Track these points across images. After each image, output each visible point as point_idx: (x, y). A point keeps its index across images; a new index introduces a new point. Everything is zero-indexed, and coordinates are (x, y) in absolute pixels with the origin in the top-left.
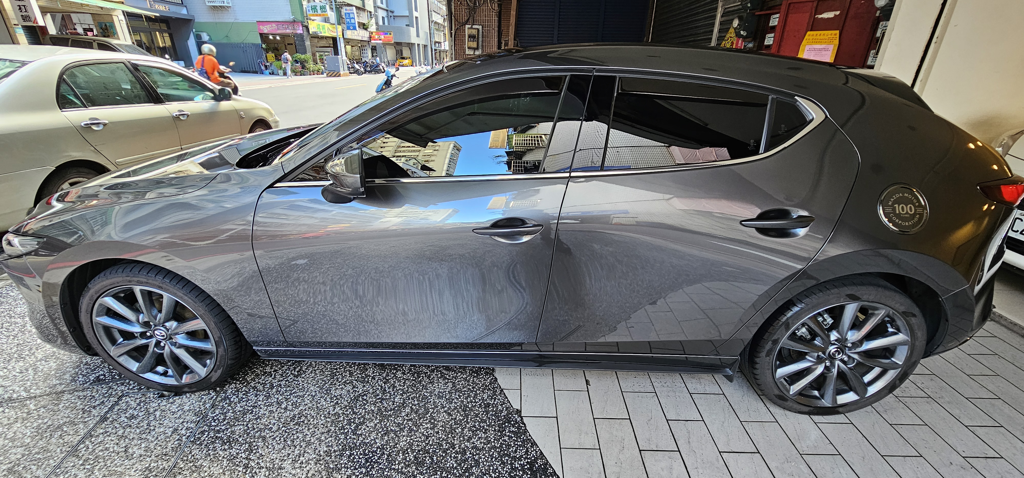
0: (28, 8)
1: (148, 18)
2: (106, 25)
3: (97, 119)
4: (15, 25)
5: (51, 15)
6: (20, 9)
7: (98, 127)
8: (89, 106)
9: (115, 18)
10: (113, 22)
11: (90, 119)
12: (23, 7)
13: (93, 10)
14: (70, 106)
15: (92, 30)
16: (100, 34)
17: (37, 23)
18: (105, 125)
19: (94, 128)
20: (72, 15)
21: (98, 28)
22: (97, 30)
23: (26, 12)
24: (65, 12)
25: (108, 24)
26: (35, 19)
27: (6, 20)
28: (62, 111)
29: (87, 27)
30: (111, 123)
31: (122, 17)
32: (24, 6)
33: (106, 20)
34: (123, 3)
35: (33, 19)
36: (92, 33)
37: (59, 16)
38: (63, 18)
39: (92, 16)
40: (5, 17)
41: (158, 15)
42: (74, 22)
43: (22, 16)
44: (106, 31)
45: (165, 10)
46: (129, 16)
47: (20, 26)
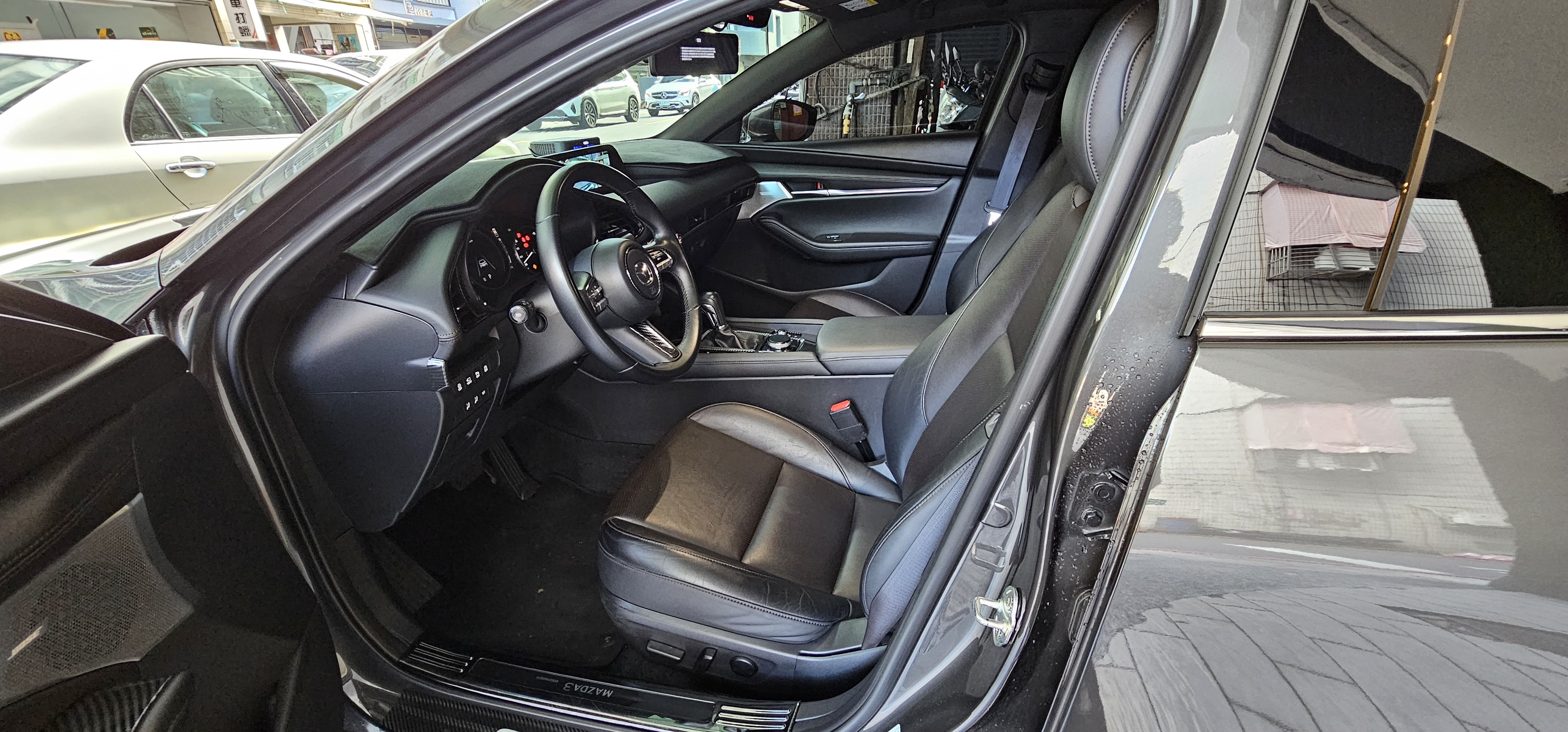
0: (246, 17)
1: (399, 27)
2: (347, 39)
3: (196, 159)
4: (232, 41)
5: (284, 28)
6: (238, 18)
7: (199, 171)
8: (185, 137)
9: (358, 28)
10: (356, 34)
11: (182, 159)
12: (240, 16)
13: (330, 18)
14: (150, 137)
15: (331, 47)
16: (340, 51)
17: (257, 37)
18: (210, 169)
19: (189, 173)
20: (311, 26)
21: (338, 43)
22: (337, 47)
23: (244, 22)
24: (303, 23)
25: (350, 38)
26: (255, 31)
27: (222, 35)
28: (132, 145)
29: (326, 43)
30: (220, 165)
31: (367, 27)
32: (242, 14)
33: (348, 31)
34: (368, 6)
35: (252, 32)
36: (331, 51)
37: (295, 29)
38: (300, 32)
39: (333, 29)
40: (221, 31)
41: (411, 21)
42: (314, 37)
43: (240, 28)
44: (347, 47)
45: (426, 16)
46: (378, 25)
47: (238, 43)
